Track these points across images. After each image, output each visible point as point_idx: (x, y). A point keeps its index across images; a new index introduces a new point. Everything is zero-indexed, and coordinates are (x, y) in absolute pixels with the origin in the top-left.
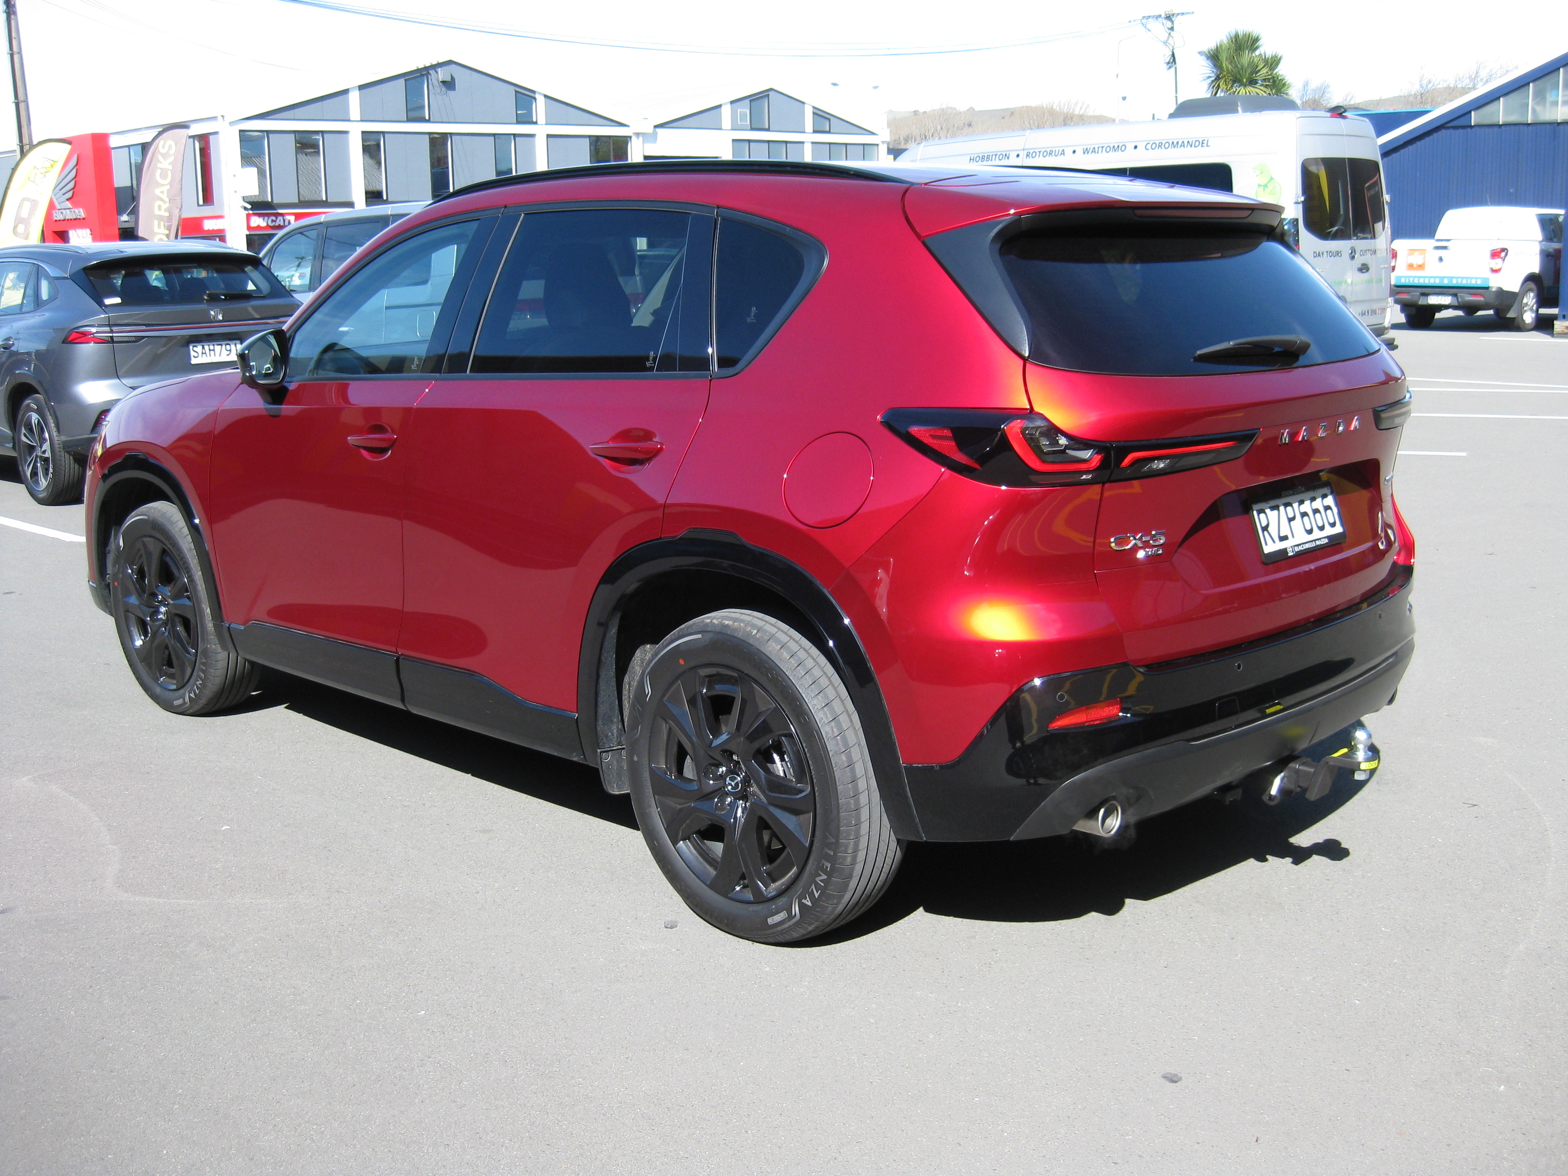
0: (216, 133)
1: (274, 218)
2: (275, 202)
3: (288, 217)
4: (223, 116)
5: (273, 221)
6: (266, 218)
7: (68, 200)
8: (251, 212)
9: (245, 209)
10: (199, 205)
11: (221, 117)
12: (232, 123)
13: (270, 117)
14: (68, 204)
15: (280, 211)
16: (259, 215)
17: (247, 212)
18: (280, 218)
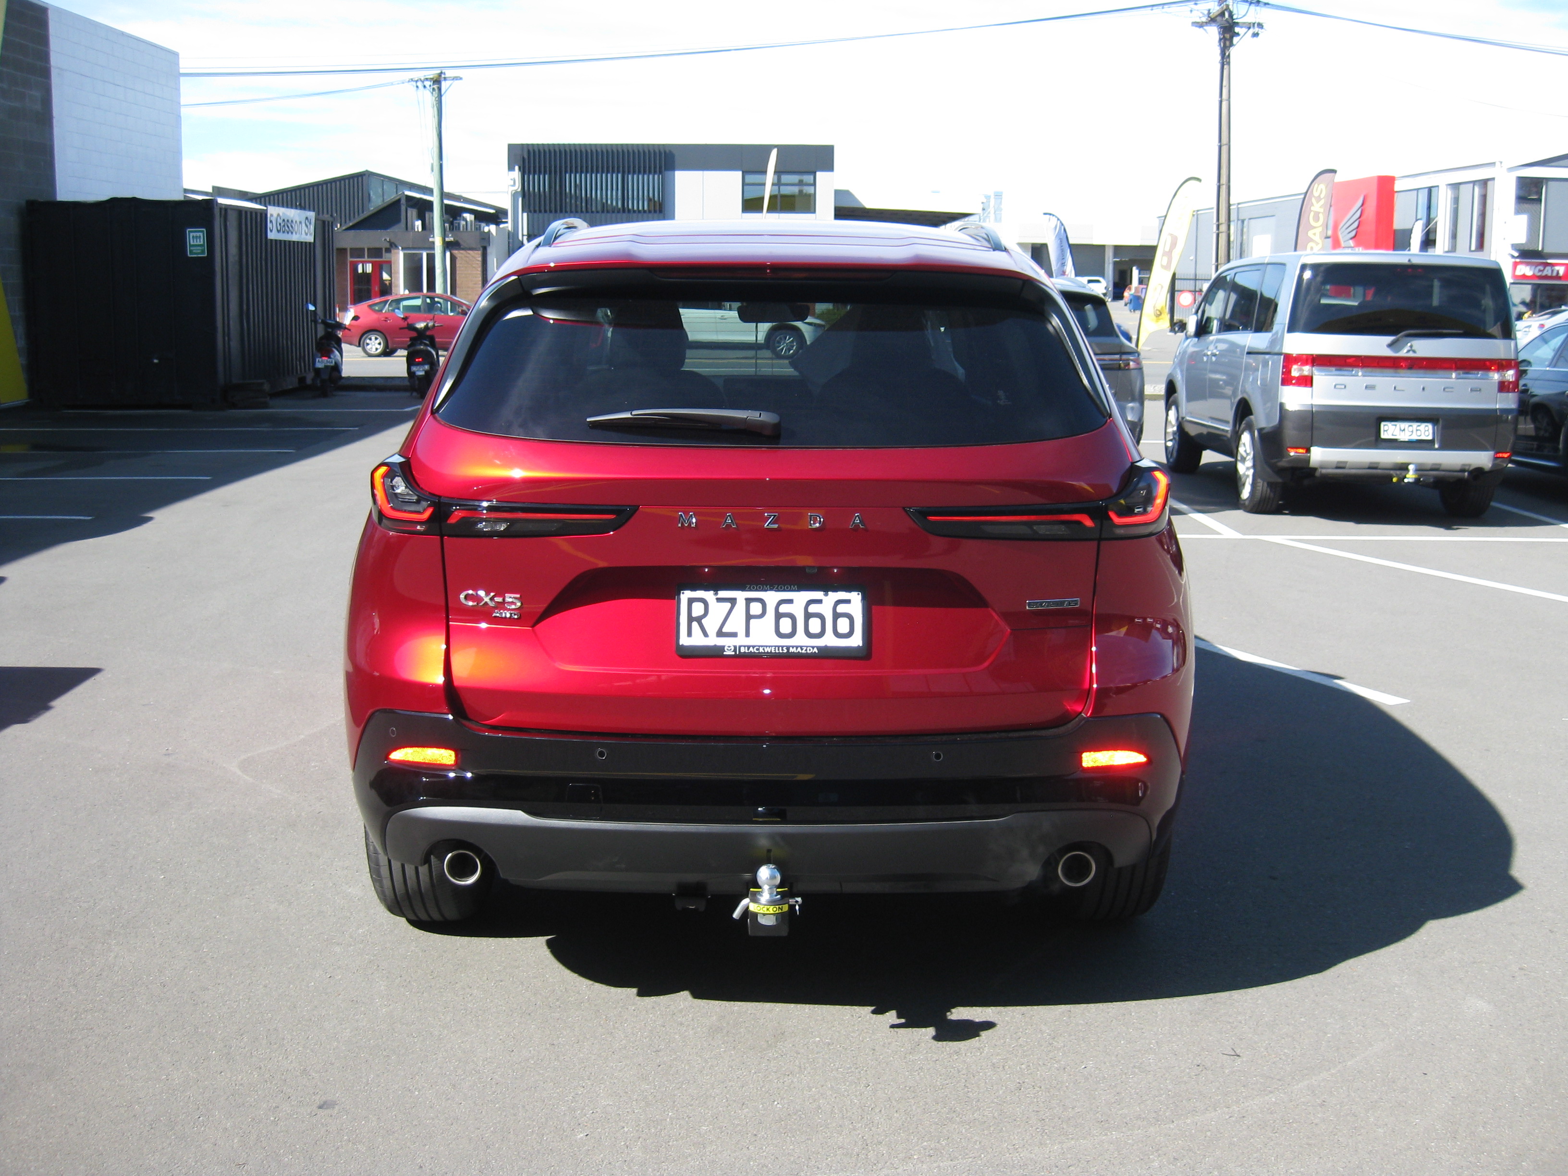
0: (1493, 179)
1: (1541, 268)
2: (1545, 251)
3: (1557, 268)
4: (1501, 163)
5: (1540, 271)
6: (1533, 267)
7: (1351, 239)
8: (1518, 260)
9: (1513, 257)
10: (1470, 251)
11: (1499, 163)
12: (1511, 169)
13: (1550, 165)
14: (1351, 243)
15: (1549, 261)
16: (1527, 264)
17: (1513, 260)
18: (1548, 268)
